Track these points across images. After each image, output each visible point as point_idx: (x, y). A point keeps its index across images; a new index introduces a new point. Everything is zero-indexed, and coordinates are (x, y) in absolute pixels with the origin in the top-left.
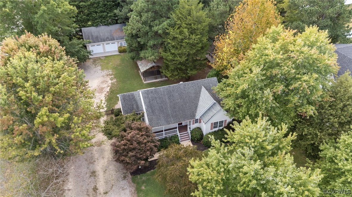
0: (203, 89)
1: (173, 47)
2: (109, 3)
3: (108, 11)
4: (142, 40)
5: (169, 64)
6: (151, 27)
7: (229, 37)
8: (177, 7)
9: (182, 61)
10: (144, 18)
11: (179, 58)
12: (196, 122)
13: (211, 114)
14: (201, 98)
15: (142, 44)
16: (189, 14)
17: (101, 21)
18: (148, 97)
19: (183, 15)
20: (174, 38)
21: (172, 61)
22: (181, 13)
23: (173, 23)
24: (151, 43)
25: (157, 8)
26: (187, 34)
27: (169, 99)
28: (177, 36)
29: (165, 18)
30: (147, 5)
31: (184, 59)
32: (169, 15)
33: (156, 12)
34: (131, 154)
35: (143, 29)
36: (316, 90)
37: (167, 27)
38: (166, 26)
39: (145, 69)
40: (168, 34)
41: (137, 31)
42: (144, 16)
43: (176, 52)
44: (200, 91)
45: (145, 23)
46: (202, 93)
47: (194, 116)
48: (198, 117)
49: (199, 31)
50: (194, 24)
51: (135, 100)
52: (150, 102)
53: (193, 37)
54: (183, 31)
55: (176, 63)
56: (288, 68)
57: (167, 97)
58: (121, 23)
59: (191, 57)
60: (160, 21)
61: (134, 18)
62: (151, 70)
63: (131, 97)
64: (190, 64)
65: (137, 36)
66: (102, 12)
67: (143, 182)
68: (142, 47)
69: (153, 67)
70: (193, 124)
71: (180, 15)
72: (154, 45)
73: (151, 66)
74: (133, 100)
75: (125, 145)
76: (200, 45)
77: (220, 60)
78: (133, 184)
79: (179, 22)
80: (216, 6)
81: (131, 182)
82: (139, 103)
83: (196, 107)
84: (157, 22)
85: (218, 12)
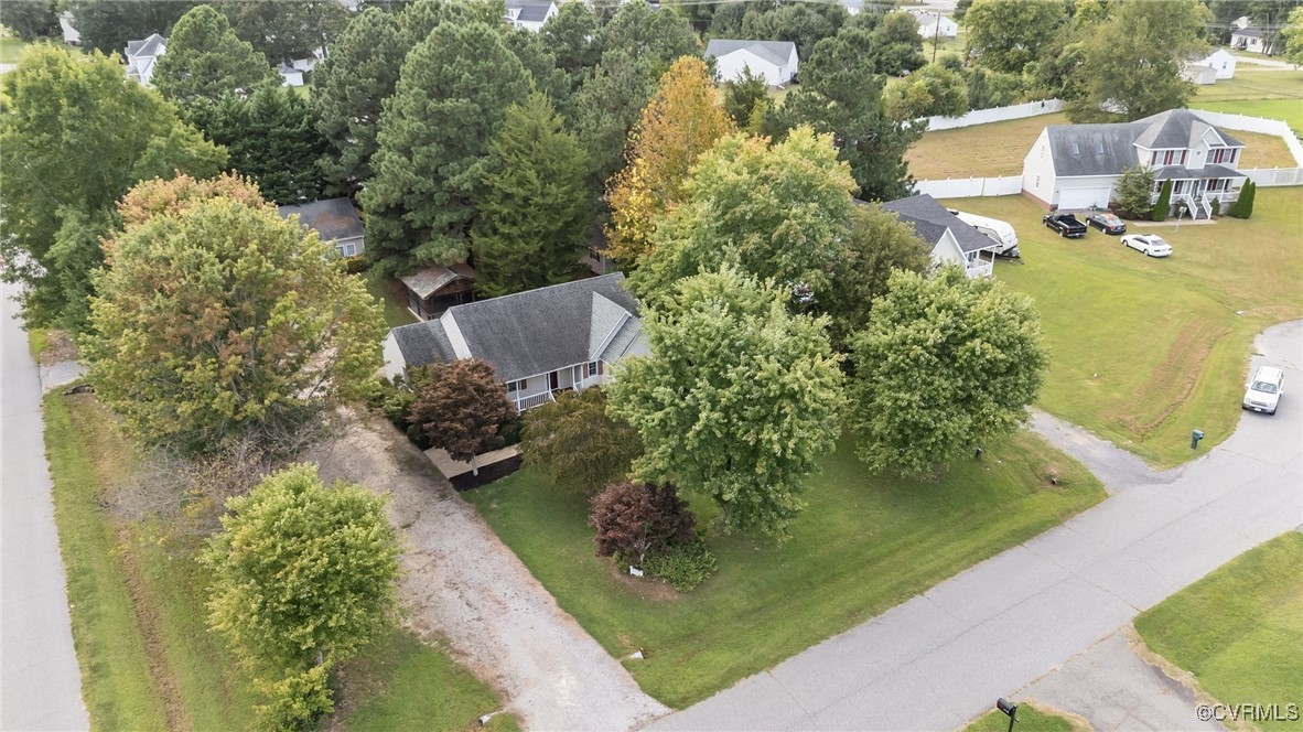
0: (598, 298)
1: (504, 220)
2: (297, 144)
3: (292, 167)
4: (416, 217)
5: (499, 263)
6: (439, 180)
7: (638, 174)
8: (501, 126)
9: (531, 252)
10: (418, 158)
11: (522, 244)
12: (593, 372)
13: (624, 342)
14: (594, 316)
15: (416, 229)
16: (536, 137)
17: (278, 193)
18: (469, 321)
19: (521, 142)
20: (507, 196)
21: (505, 254)
22: (515, 139)
23: (496, 164)
24: (445, 218)
25: (452, 131)
26: (537, 183)
27: (521, 322)
28: (514, 190)
29: (472, 157)
30: (424, 127)
31: (534, 246)
32: (484, 147)
33: (449, 143)
34: (463, 411)
35: (419, 185)
36: (821, 236)
37: (485, 173)
38: (481, 171)
39: (431, 290)
40: (489, 189)
41: (404, 194)
42: (418, 153)
43: (515, 231)
44: (590, 303)
45: (422, 171)
46: (595, 307)
47: (584, 355)
48: (594, 357)
49: (562, 178)
50: (552, 161)
51: (433, 339)
52: (475, 331)
53: (553, 188)
54: (525, 177)
55: (516, 260)
56: (765, 197)
57: (513, 318)
58: (333, 197)
59: (551, 241)
60: (461, 165)
61: (392, 162)
62: (447, 292)
63: (422, 333)
64: (553, 259)
65: (399, 209)
66: (276, 168)
67: (492, 498)
68: (415, 236)
69: (453, 283)
70: (586, 376)
71: (513, 143)
72: (451, 225)
73: (447, 280)
74: (427, 340)
75: (448, 397)
76: (571, 210)
77: (626, 227)
78: (467, 504)
79: (513, 159)
80: (594, 121)
81: (460, 501)
82: (443, 345)
83: (587, 337)
84: (453, 165)
85: (601, 135)
